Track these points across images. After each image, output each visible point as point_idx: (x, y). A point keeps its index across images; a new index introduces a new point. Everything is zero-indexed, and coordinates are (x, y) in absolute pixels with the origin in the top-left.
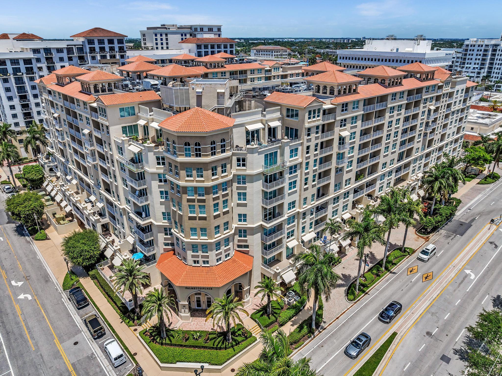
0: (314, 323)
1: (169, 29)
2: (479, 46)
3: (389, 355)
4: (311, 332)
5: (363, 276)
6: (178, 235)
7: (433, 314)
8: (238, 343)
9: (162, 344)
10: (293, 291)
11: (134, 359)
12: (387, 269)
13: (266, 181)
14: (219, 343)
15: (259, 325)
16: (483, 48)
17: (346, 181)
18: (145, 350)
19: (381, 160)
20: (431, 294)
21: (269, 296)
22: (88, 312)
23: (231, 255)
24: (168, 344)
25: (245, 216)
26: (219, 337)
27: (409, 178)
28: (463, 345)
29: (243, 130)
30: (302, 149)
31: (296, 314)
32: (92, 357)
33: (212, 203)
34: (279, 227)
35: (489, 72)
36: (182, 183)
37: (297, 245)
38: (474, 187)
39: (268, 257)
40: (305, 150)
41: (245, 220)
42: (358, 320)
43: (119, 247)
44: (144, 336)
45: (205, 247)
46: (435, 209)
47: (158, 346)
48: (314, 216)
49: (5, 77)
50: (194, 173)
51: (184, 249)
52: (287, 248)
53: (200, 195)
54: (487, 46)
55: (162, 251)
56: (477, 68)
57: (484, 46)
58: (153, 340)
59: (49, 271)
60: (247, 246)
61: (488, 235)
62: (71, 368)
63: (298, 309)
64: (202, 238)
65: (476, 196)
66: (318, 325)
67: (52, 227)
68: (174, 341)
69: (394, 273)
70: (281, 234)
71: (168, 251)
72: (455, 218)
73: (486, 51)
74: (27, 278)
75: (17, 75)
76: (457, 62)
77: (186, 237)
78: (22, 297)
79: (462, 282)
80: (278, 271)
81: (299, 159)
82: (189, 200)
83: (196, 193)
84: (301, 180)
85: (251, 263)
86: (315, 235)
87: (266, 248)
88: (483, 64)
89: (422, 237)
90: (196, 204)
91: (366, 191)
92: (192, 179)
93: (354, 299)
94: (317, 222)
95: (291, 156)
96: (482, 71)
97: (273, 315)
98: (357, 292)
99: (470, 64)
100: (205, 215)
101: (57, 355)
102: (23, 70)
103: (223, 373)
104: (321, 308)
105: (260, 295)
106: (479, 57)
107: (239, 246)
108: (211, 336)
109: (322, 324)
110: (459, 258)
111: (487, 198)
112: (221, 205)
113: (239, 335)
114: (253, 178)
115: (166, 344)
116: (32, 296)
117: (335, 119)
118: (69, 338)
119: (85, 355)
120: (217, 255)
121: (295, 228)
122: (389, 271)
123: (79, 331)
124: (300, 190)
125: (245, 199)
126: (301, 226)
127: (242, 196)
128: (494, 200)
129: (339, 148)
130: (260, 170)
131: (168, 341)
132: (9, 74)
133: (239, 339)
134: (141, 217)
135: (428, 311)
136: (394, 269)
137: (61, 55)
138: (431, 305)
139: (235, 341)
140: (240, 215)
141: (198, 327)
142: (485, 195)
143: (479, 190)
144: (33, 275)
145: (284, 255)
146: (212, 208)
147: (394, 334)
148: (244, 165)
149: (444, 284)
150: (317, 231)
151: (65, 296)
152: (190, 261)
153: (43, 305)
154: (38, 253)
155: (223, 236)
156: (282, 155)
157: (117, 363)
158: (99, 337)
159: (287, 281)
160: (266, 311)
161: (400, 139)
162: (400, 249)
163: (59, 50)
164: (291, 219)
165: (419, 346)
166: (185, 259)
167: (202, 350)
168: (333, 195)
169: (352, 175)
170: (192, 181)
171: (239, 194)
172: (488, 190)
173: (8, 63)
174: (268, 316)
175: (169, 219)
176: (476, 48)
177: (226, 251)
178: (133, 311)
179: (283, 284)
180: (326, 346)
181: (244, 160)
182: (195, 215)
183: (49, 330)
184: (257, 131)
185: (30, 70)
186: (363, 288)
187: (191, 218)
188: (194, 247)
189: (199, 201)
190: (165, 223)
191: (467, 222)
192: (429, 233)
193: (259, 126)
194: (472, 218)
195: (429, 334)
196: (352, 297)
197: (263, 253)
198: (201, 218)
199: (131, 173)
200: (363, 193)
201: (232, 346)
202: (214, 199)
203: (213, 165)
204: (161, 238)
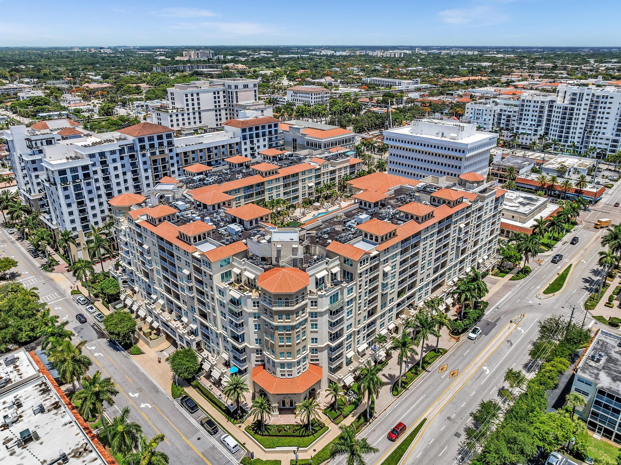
0: (368, 415)
1: (200, 87)
2: (535, 102)
3: (420, 435)
4: (366, 420)
5: (405, 375)
6: (270, 356)
7: (454, 403)
8: (316, 432)
9: (263, 435)
10: (352, 390)
11: (245, 447)
12: (423, 368)
13: (331, 314)
14: (303, 432)
15: (329, 417)
16: (539, 105)
17: (390, 300)
18: (250, 441)
19: (418, 277)
20: (454, 388)
21: (335, 397)
22: (199, 415)
23: (307, 368)
24: (267, 435)
25: (316, 339)
26: (302, 428)
27: (445, 284)
28: (471, 424)
29: (314, 277)
30: (356, 288)
31: (355, 408)
32: (214, 448)
33: (295, 335)
34: (340, 345)
35: (547, 129)
36: (275, 324)
37: (354, 355)
38: (506, 283)
39: (333, 367)
40: (358, 287)
41: (316, 342)
42: (400, 410)
43: (215, 362)
44: (248, 430)
45: (290, 365)
46: (465, 313)
47: (261, 437)
48: (365, 331)
49: (66, 186)
50: (284, 317)
51: (274, 366)
52: (347, 358)
53: (287, 331)
54: (543, 102)
55: (254, 366)
56: (534, 125)
57: (540, 102)
58: (256, 433)
59: (155, 382)
60: (318, 360)
61: (507, 334)
62: (202, 456)
63: (356, 405)
64: (288, 359)
65: (506, 294)
66: (371, 416)
67: (141, 342)
68: (271, 433)
69: (429, 371)
70: (342, 348)
71: (259, 365)
72: (484, 318)
73: (542, 107)
74: (140, 390)
75: (76, 182)
76: (514, 116)
77: (276, 358)
78: (143, 406)
79: (479, 377)
80: (341, 378)
81: (354, 294)
82: (279, 334)
83: (285, 330)
84: (356, 309)
85: (321, 373)
86: (367, 346)
87: (331, 360)
88: (539, 121)
89: (454, 338)
90: (285, 336)
91: (407, 303)
92: (282, 321)
93: (398, 394)
94: (368, 335)
95: (348, 294)
96: (539, 128)
97: (339, 410)
98: (400, 389)
99: (527, 120)
100: (290, 344)
101: (188, 448)
102: (81, 177)
103: (308, 452)
104: (373, 402)
105: (330, 396)
106: (535, 114)
107: (311, 360)
108: (297, 428)
109: (374, 414)
110: (480, 356)
111: (514, 295)
112: (301, 335)
113: (317, 426)
114: (322, 314)
115: (265, 435)
116: (151, 405)
117: (379, 261)
118: (193, 436)
119: (209, 447)
120: (298, 370)
121: (352, 342)
122: (425, 369)
123: (197, 430)
124: (355, 315)
125: (316, 328)
126: (356, 340)
127: (315, 325)
128: (519, 298)
129: (384, 280)
130: (327, 307)
131: (266, 433)
132: (68, 183)
133: (317, 429)
134: (238, 341)
135: (450, 401)
136: (429, 368)
137: (114, 156)
138: (454, 397)
139: (314, 430)
140: (313, 339)
141: (285, 421)
142: (514, 292)
143: (510, 286)
144: (144, 388)
145: (344, 364)
146: (296, 339)
147: (425, 420)
148: (316, 305)
149: (465, 380)
150: (368, 342)
151: (177, 404)
152: (278, 374)
153: (163, 412)
154: (139, 367)
155: (302, 356)
156: (342, 294)
157: (234, 450)
158: (215, 433)
159: (347, 384)
160: (334, 407)
161: (434, 257)
162: (434, 350)
163: (113, 152)
164: (349, 336)
165: (441, 427)
166: (274, 373)
167: (292, 438)
168: (380, 313)
169: (395, 295)
170: (282, 322)
171: (312, 325)
172: (518, 286)
173: (68, 172)
174: (335, 411)
175: (260, 343)
176: (532, 104)
177: (303, 366)
178: (235, 412)
179: (345, 387)
180: (377, 431)
181: (316, 302)
182: (283, 344)
183: (175, 430)
184: (323, 278)
185: (87, 176)
186: (405, 385)
187: (280, 346)
188: (282, 365)
189: (287, 334)
190: (257, 346)
191: (493, 322)
192: (460, 334)
193: (324, 273)
194: (498, 317)
195: (449, 418)
196: (395, 393)
197: (329, 364)
198: (287, 346)
199: (231, 311)
200: (405, 305)
201: (313, 434)
202: (297, 333)
203: (297, 311)
204: (254, 356)
